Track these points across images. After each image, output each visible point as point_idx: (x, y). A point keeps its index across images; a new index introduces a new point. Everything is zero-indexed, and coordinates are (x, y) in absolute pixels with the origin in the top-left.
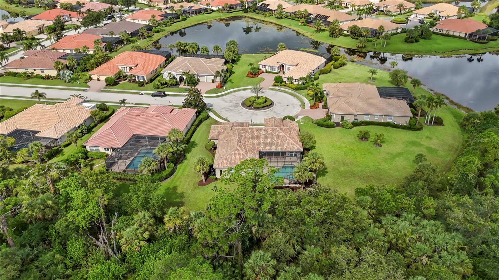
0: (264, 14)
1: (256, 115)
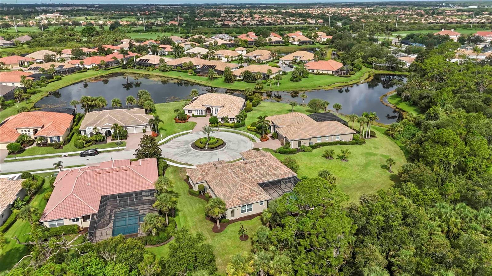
0: (145, 69)
1: (216, 154)
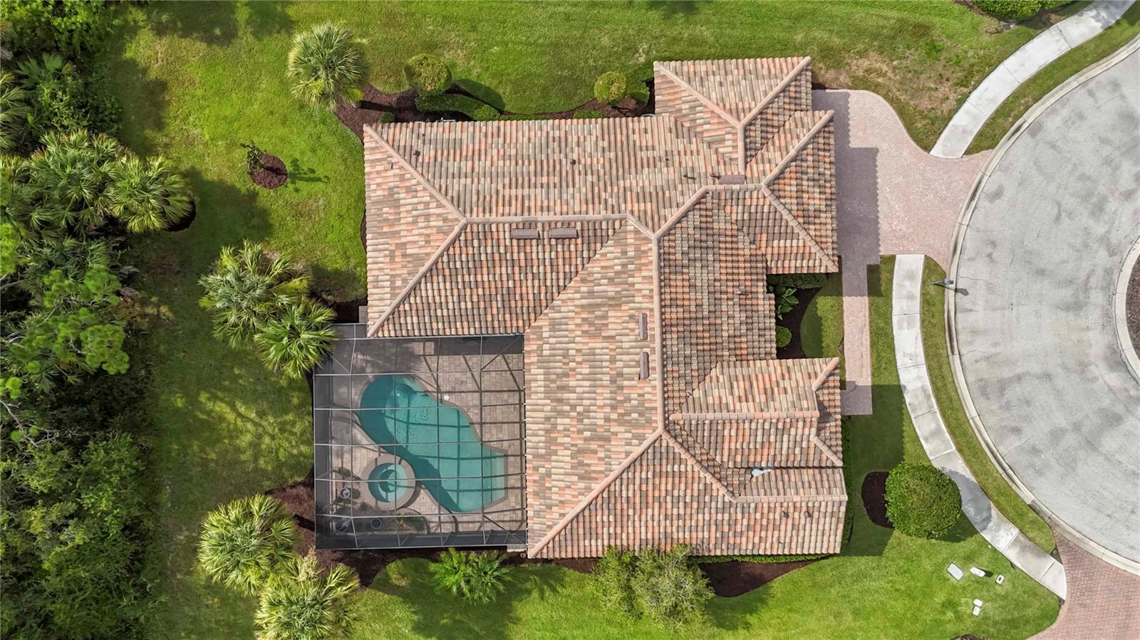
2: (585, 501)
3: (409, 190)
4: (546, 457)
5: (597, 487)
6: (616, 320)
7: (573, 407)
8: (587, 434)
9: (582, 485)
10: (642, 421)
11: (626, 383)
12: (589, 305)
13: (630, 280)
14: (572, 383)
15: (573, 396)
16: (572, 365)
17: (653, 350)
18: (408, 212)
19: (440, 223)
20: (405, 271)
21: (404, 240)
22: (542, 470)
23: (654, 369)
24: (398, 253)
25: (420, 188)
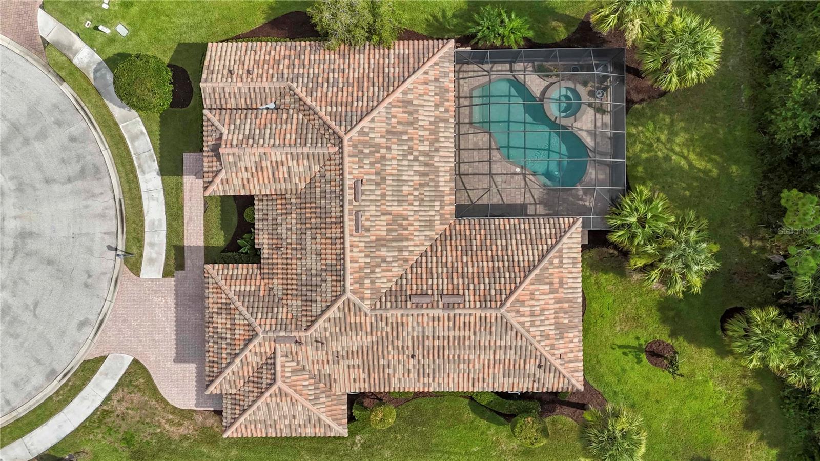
2: (408, 84)
3: (547, 337)
4: (438, 120)
5: (398, 94)
6: (381, 228)
7: (416, 159)
8: (405, 137)
9: (410, 97)
10: (360, 147)
11: (373, 177)
12: (402, 241)
13: (368, 260)
14: (416, 178)
15: (416, 168)
16: (416, 193)
17: (351, 203)
18: (548, 319)
19: (522, 309)
20: (551, 271)
21: (552, 296)
22: (442, 109)
23: (350, 188)
24: (556, 286)
25: (538, 338)
